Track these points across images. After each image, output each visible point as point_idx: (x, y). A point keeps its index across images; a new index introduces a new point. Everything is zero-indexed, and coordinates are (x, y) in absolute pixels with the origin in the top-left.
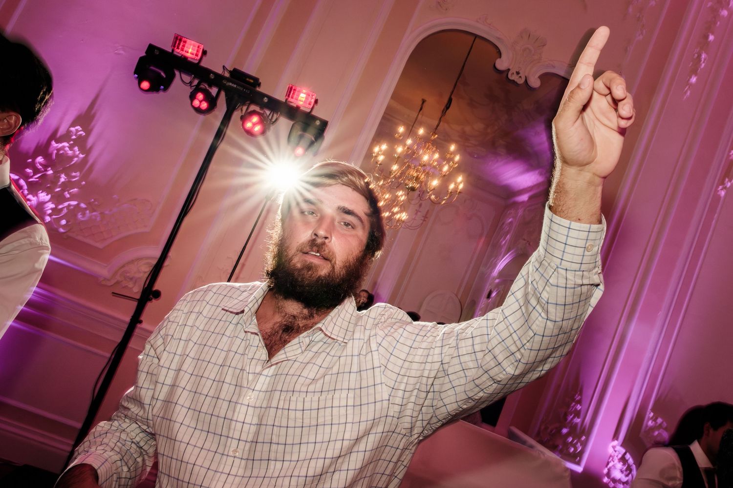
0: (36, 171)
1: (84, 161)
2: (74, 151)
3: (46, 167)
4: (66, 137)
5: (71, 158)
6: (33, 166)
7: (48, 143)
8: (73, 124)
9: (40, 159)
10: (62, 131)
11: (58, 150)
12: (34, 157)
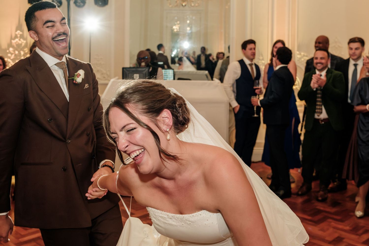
0: (12, 54)
1: (27, 43)
2: (21, 41)
3: (14, 51)
4: (16, 37)
5: (21, 44)
6: (10, 53)
7: (11, 42)
8: (16, 31)
9: (11, 49)
10: (13, 36)
11: (16, 43)
12: (8, 49)
